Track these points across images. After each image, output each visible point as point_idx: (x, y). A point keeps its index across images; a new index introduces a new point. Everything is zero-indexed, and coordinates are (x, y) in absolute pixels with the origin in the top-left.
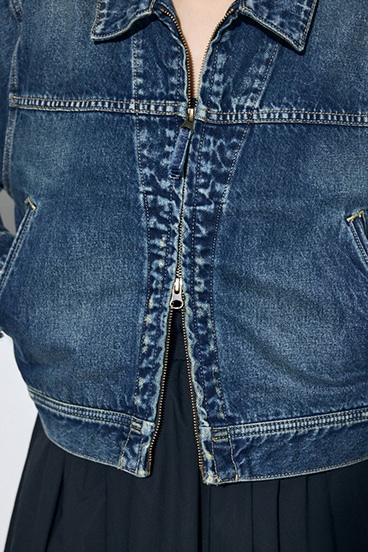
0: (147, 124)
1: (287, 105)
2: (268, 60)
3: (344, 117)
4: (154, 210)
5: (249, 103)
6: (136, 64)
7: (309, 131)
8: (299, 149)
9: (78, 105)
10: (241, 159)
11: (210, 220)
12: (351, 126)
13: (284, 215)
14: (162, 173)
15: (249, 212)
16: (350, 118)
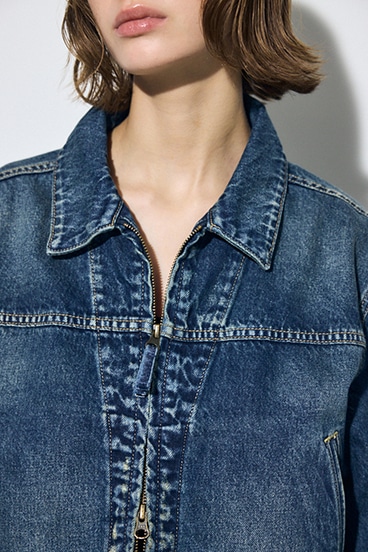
0: (109, 341)
1: (254, 322)
2: (233, 278)
3: (314, 336)
4: (118, 431)
5: (215, 321)
6: (94, 279)
7: (276, 349)
8: (267, 367)
9: (33, 320)
10: (209, 377)
11: (177, 441)
12: (322, 345)
13: (253, 434)
14: (127, 392)
15: (216, 432)
16: (320, 337)
